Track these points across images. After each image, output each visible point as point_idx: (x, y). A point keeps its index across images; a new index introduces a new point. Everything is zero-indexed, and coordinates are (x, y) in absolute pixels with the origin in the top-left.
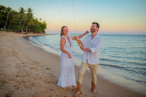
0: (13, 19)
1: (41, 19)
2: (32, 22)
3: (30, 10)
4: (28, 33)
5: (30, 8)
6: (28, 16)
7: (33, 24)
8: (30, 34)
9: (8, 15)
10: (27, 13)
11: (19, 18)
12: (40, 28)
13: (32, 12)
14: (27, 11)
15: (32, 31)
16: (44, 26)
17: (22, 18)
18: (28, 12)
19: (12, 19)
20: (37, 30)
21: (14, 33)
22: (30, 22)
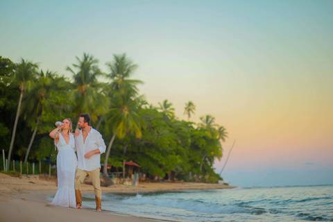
0: (43, 113)
1: (190, 107)
2: (131, 123)
3: (121, 67)
4: (115, 180)
5: (123, 58)
6: (110, 95)
7: (139, 135)
8: (127, 183)
9: (22, 96)
10: (109, 81)
11: (69, 107)
12: (178, 153)
13: (132, 77)
14: (109, 72)
15: (135, 169)
16: (203, 142)
17: (85, 106)
18: (113, 76)
19: (40, 113)
20: (161, 166)
21: (46, 179)
22: (121, 126)
